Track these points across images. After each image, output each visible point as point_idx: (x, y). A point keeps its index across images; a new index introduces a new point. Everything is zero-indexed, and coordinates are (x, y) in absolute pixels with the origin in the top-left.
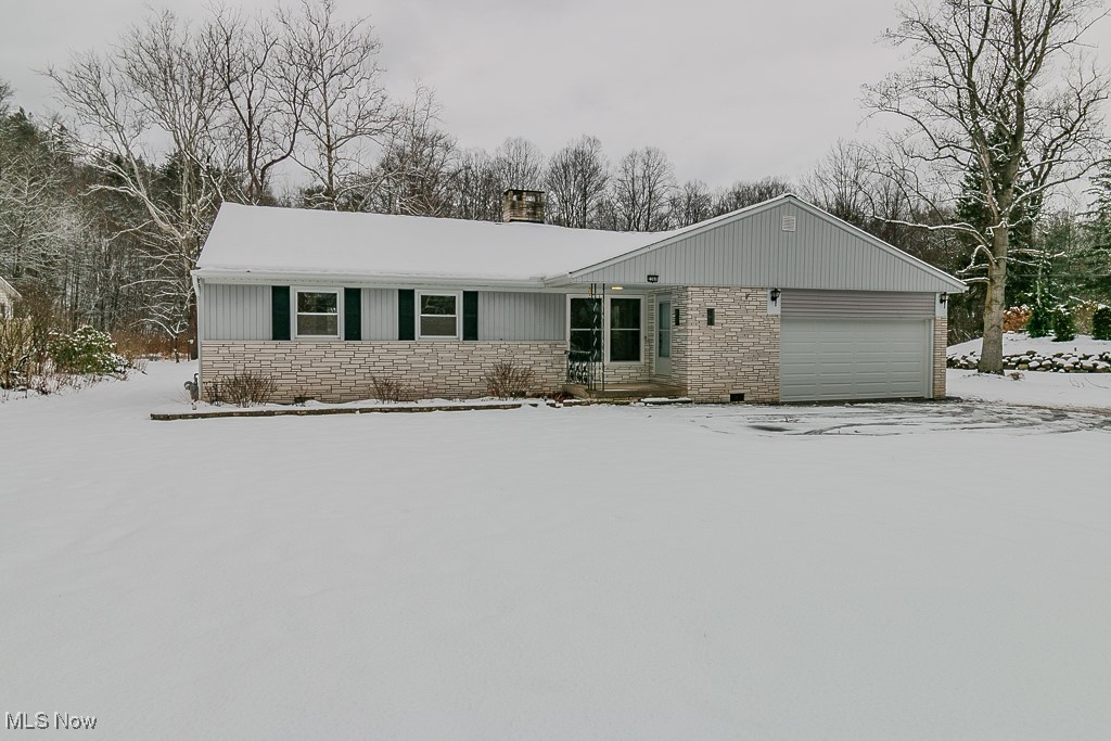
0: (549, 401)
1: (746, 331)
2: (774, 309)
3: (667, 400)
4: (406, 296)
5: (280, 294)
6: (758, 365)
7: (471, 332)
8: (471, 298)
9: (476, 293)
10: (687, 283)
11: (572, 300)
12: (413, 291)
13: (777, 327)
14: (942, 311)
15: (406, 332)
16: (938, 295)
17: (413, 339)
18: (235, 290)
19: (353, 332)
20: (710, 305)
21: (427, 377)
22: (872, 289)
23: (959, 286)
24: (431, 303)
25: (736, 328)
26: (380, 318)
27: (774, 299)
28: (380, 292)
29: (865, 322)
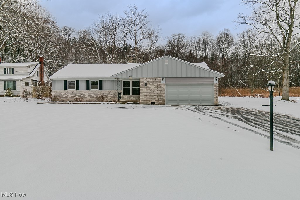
0: (107, 103)
1: (155, 88)
2: (164, 82)
3: (133, 103)
4: (88, 81)
5: (65, 82)
6: (159, 96)
7: (101, 88)
8: (101, 81)
9: (102, 80)
10: (139, 77)
11: (123, 81)
12: (89, 80)
13: (164, 87)
14: (216, 82)
15: (88, 88)
16: (215, 78)
17: (89, 90)
18: (58, 81)
19: (78, 88)
20: (146, 82)
21: (92, 97)
22: (192, 77)
23: (222, 75)
24: (93, 83)
25: (153, 87)
26: (83, 86)
27: (163, 80)
28: (83, 81)
29: (192, 85)
